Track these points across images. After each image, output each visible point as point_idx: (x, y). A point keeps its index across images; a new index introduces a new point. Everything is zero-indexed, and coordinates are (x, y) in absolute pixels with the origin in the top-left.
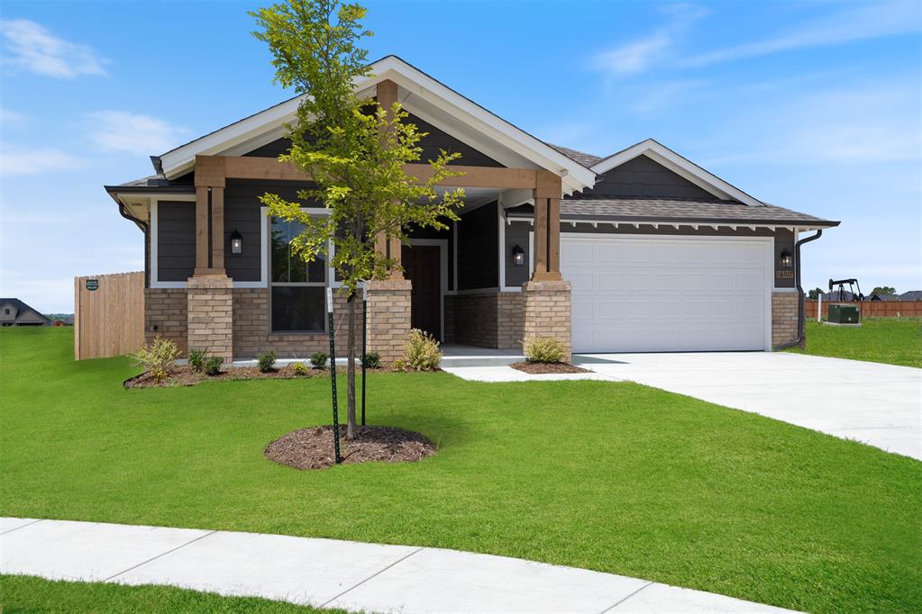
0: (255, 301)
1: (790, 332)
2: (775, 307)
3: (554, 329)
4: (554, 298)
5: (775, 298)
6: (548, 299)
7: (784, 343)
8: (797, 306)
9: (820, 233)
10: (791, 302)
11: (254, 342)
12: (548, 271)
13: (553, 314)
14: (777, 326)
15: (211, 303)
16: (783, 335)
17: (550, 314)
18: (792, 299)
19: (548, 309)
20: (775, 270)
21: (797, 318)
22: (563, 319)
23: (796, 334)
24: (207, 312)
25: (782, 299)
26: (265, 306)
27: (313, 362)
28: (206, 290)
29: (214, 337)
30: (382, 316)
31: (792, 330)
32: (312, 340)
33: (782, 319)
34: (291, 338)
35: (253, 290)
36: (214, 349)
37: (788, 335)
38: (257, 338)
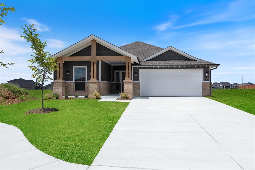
0: (71, 85)
1: (207, 92)
2: (203, 86)
3: (128, 91)
4: (128, 84)
5: (203, 84)
6: (127, 84)
7: (206, 95)
8: (210, 86)
9: (217, 67)
10: (208, 85)
11: (71, 93)
12: (128, 78)
13: (128, 88)
14: (204, 91)
15: (59, 85)
16: (205, 93)
17: (127, 88)
18: (208, 84)
19: (127, 86)
20: (204, 77)
21: (210, 89)
22: (130, 89)
23: (209, 93)
24: (58, 87)
25: (205, 84)
26: (73, 86)
27: (75, 97)
28: (58, 83)
29: (59, 92)
30: (91, 88)
31: (208, 92)
32: (82, 92)
33: (205, 89)
34: (78, 92)
35: (71, 82)
36: (59, 94)
37: (207, 93)
38: (71, 92)
